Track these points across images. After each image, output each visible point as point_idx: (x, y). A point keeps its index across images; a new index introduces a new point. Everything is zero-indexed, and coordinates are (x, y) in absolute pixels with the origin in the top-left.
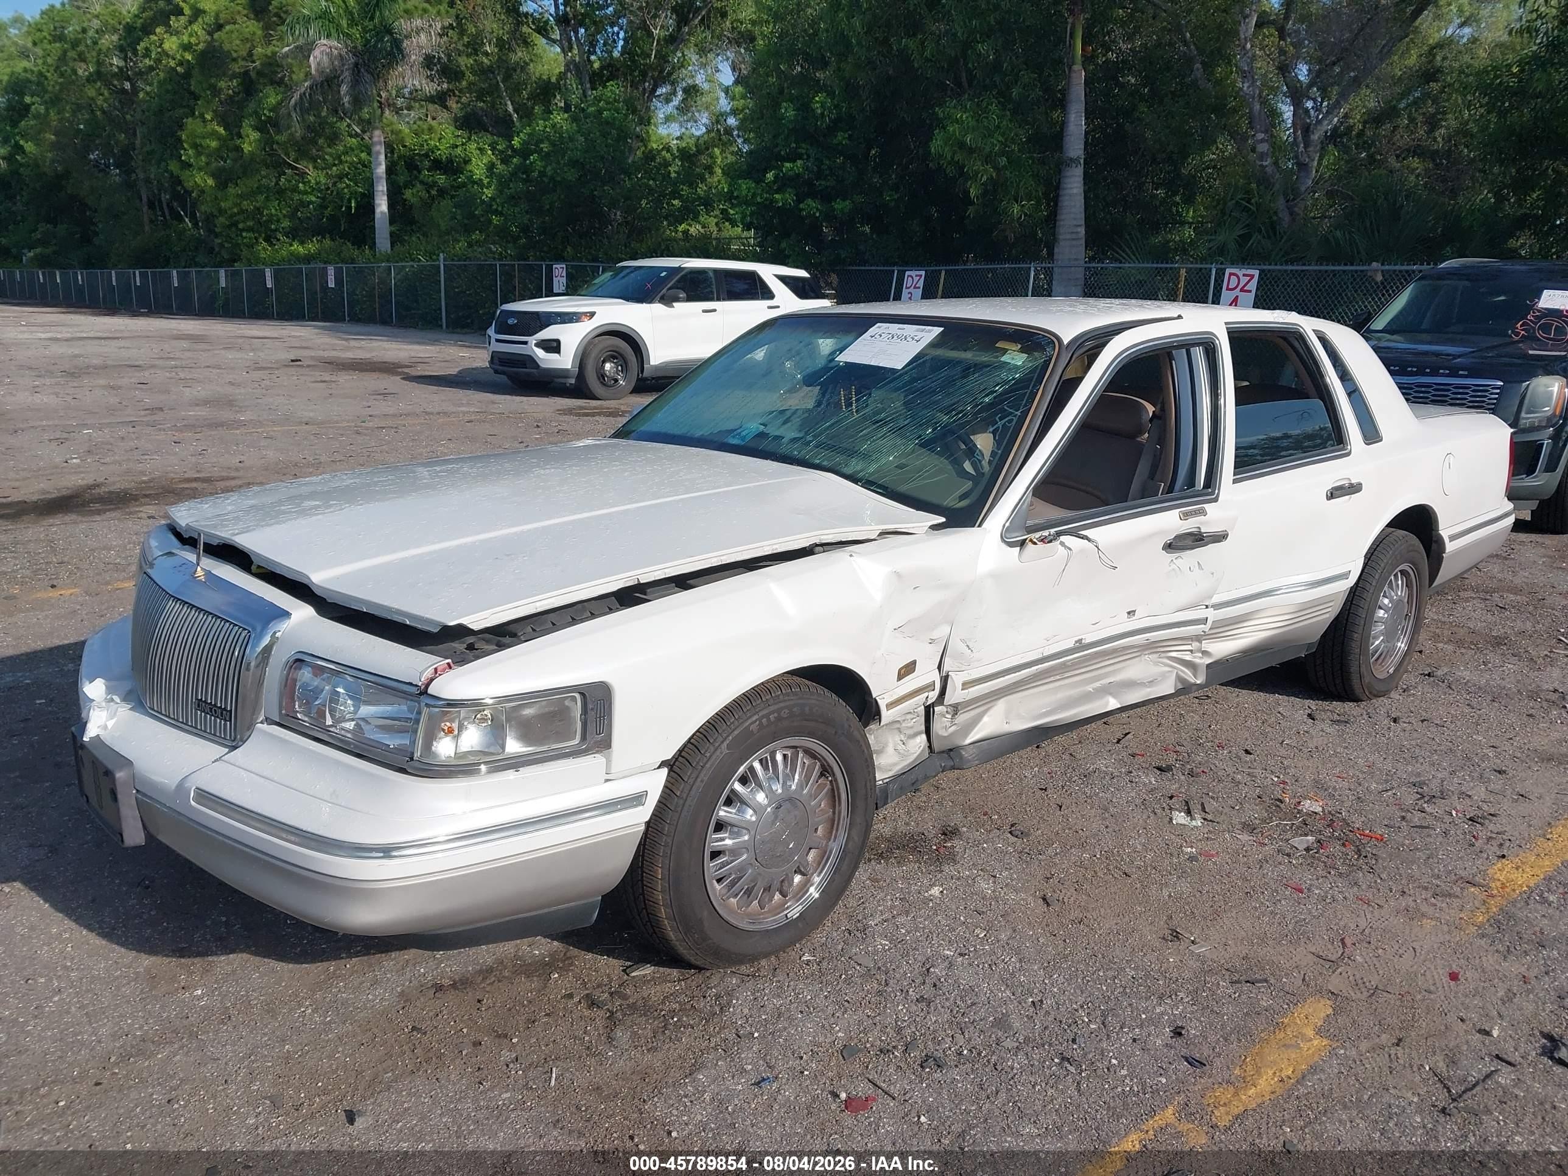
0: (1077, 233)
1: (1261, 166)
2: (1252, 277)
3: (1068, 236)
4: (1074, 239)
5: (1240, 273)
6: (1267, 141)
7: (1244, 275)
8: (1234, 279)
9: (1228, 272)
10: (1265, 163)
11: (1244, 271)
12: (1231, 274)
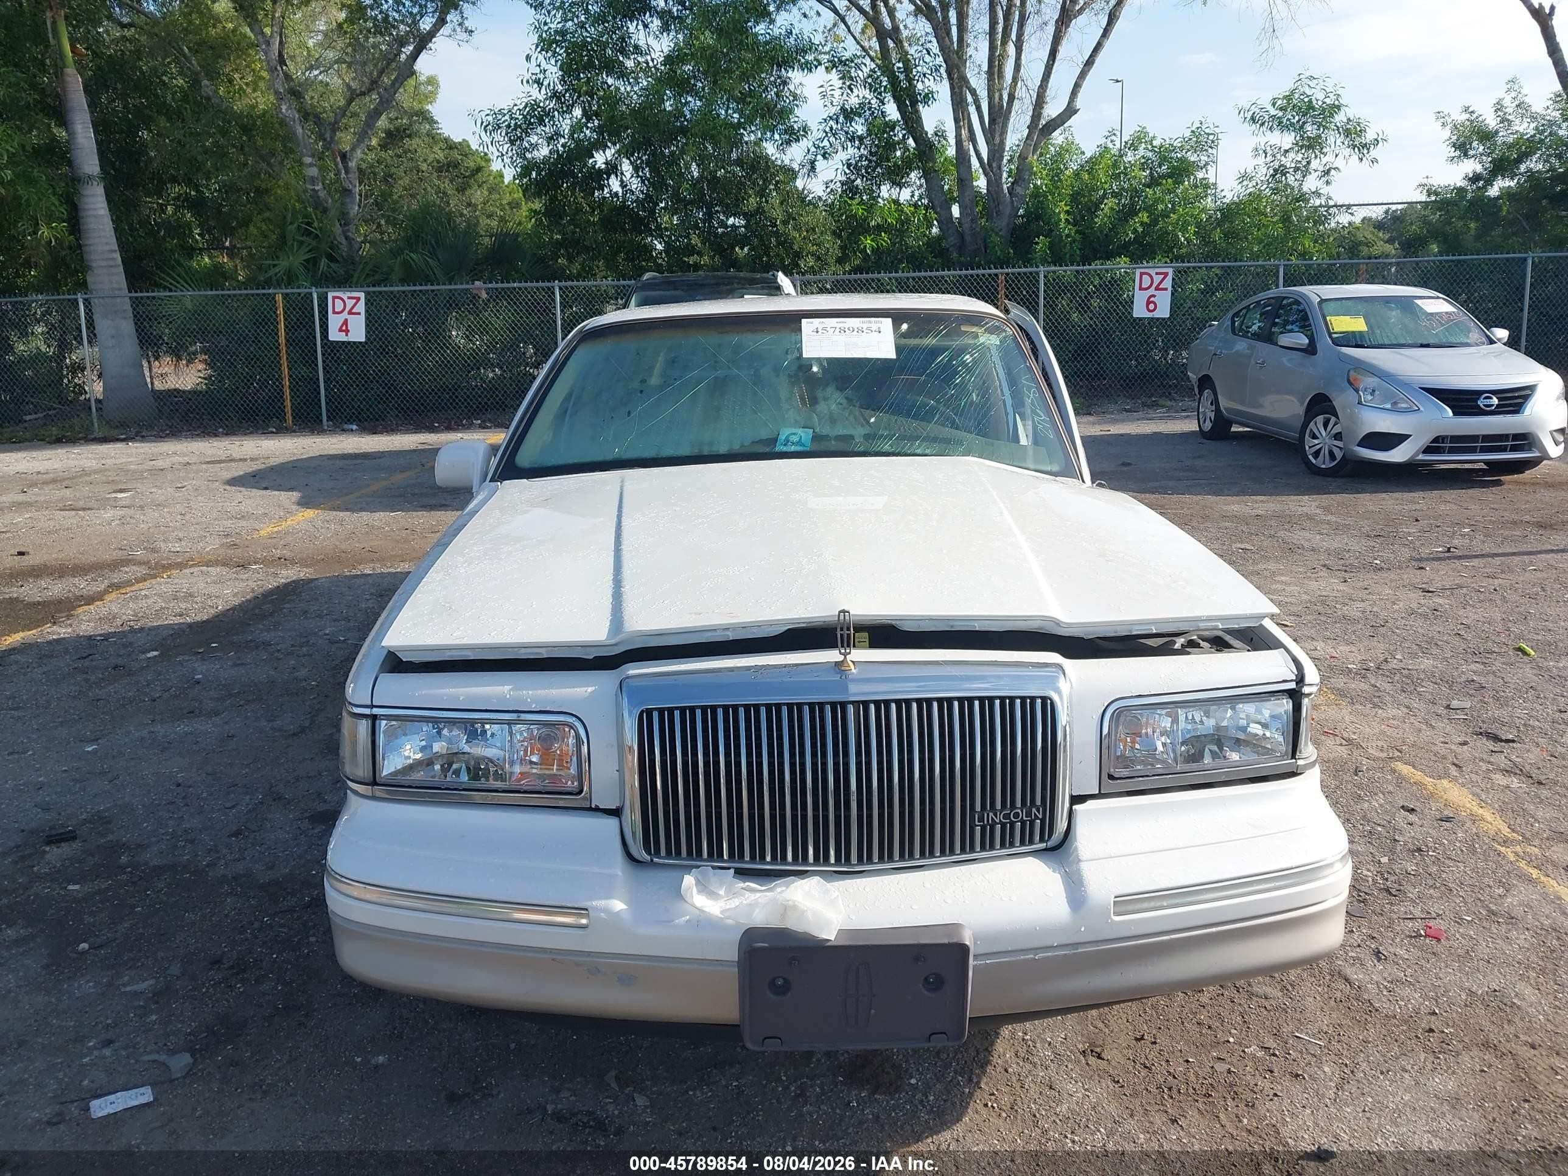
0: (113, 259)
1: (314, 190)
2: (358, 299)
3: (104, 263)
4: (112, 266)
5: (345, 296)
6: (315, 165)
7: (349, 298)
8: (338, 301)
9: (330, 295)
10: (317, 188)
11: (349, 294)
12: (334, 298)
